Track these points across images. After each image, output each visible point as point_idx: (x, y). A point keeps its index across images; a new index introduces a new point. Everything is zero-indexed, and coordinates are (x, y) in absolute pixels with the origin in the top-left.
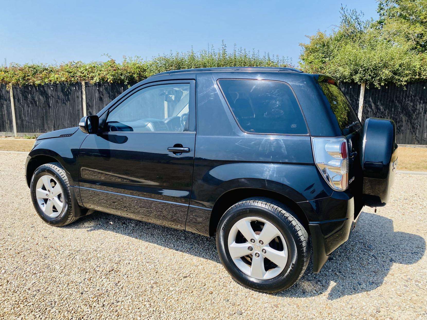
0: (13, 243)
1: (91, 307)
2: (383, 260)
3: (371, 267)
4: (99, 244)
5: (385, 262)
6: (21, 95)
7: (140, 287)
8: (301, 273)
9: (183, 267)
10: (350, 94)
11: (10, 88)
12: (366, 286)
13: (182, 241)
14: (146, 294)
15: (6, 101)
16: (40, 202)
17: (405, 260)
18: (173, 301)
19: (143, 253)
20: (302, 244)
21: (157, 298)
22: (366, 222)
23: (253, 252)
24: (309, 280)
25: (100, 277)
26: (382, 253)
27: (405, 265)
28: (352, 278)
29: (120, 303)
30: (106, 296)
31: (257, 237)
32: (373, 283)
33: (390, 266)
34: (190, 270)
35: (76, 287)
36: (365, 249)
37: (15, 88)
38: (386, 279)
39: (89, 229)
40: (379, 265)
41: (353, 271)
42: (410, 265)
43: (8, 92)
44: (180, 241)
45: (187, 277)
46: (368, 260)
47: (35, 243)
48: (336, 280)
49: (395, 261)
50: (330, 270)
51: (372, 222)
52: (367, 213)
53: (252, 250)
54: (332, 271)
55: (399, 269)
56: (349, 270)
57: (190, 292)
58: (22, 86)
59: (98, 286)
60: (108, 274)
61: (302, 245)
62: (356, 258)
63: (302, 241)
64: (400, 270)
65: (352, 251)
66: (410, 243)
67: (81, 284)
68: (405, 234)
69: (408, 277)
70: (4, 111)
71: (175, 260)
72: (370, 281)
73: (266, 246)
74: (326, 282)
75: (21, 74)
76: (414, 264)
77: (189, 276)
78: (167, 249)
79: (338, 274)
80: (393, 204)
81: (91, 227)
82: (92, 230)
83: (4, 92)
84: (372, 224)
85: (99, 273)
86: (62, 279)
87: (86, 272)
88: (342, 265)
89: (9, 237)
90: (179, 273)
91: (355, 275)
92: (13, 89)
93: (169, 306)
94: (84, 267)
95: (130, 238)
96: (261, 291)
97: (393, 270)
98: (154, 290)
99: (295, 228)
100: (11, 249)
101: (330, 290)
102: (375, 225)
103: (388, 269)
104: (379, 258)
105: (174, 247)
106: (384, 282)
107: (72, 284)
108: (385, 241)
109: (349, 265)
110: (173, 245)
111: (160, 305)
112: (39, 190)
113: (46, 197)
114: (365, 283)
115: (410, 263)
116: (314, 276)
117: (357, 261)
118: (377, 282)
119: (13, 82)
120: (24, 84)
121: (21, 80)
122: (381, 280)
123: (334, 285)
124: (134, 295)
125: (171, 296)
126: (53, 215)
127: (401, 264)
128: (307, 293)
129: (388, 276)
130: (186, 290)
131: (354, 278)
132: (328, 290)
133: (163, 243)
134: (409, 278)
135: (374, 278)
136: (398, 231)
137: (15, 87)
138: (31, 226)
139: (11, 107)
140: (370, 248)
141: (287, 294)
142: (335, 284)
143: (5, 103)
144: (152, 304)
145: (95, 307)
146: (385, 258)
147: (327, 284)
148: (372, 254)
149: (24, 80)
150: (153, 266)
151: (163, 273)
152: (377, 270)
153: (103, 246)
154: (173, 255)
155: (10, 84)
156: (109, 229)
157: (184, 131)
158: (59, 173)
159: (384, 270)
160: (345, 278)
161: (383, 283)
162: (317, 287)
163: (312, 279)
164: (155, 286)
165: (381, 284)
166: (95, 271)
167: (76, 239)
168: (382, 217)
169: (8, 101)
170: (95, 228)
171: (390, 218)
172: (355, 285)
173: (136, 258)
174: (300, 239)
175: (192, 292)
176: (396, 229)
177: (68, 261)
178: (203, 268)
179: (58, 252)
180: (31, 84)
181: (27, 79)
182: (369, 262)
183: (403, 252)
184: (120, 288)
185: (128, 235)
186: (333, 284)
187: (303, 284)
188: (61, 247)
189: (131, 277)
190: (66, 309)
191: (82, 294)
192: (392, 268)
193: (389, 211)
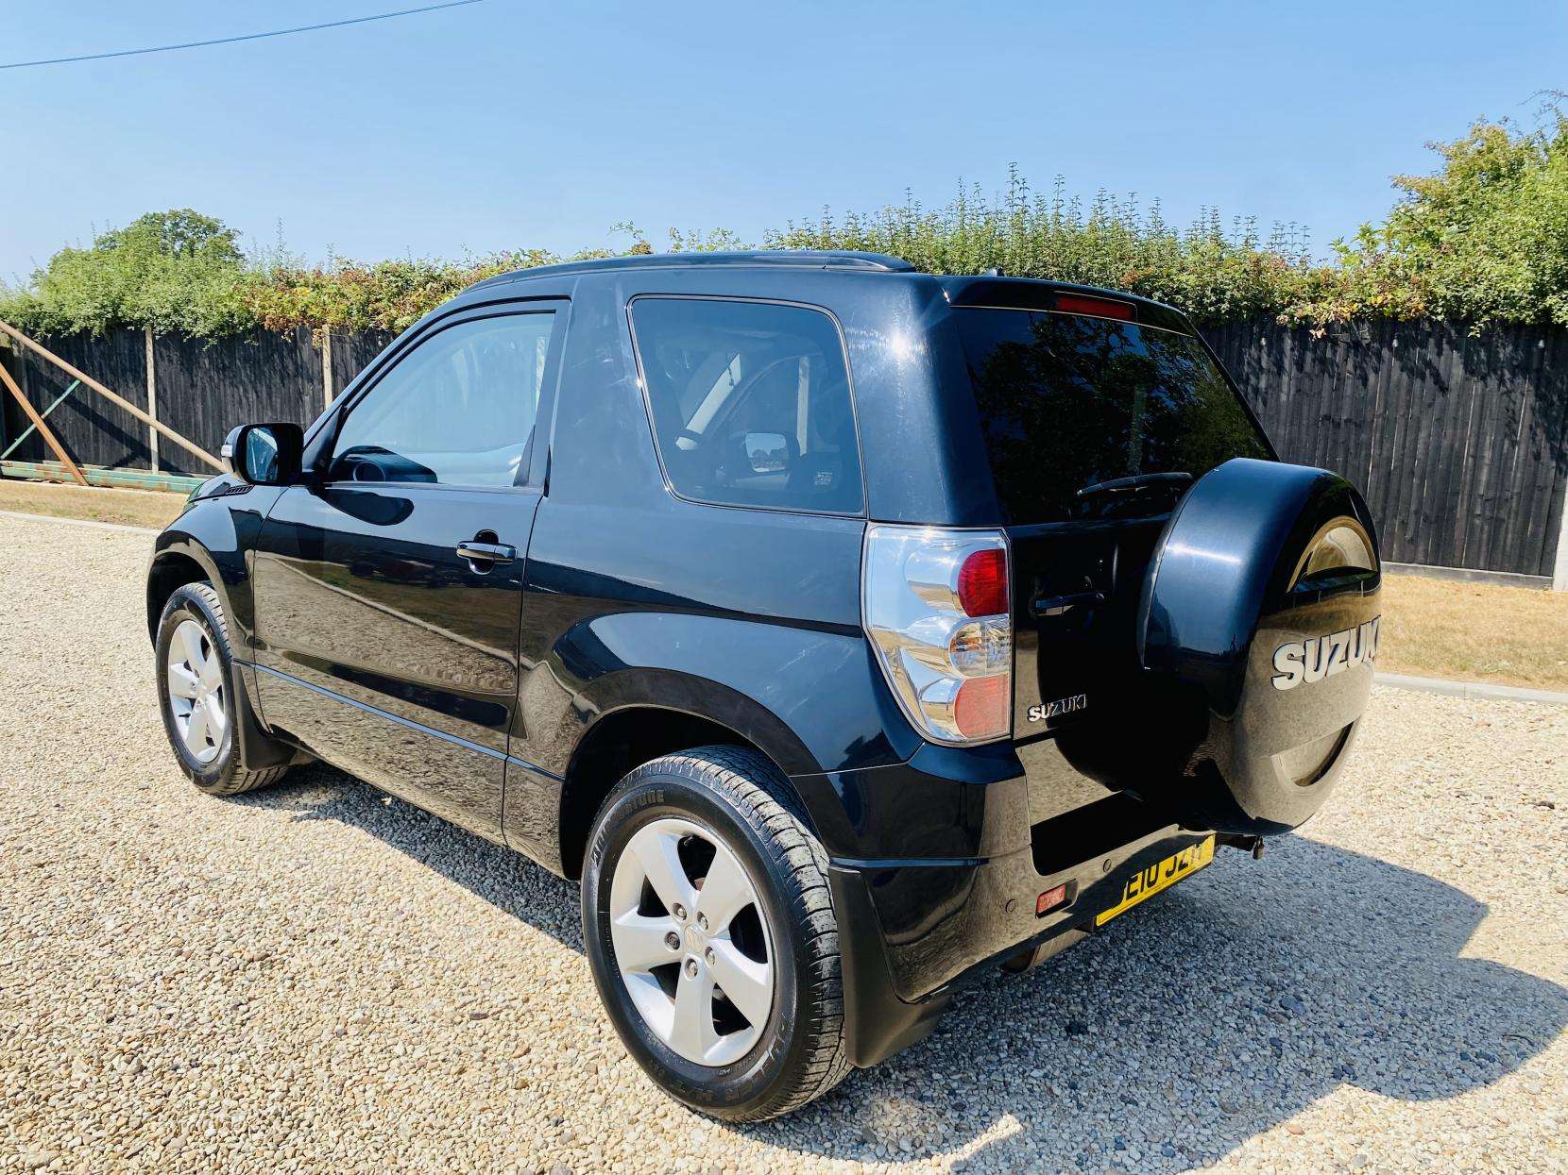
0: (48, 834)
1: (103, 1067)
2: (1304, 1067)
3: (1227, 1084)
4: (291, 866)
5: (1308, 1073)
6: (354, 361)
7: (304, 1027)
8: (813, 1060)
9: (496, 980)
10: (1539, 370)
11: (322, 340)
12: (1138, 1156)
13: (568, 891)
14: (303, 1055)
15: (311, 381)
16: (178, 708)
17: (1408, 1080)
18: (371, 1093)
19: (406, 913)
20: (815, 943)
21: (328, 1074)
22: (1362, 903)
23: (682, 955)
24: (921, 1099)
25: (210, 975)
26: (1326, 1037)
27: (1391, 1100)
28: (1103, 1116)
29: (196, 1071)
30: (177, 1040)
31: (693, 898)
32: (1181, 1150)
33: (1317, 1089)
34: (515, 995)
35: (110, 996)
36: (1260, 1011)
37: (340, 340)
38: (1251, 1143)
39: (299, 814)
40: (1271, 1083)
41: (1133, 1089)
42: (1411, 1104)
43: (318, 354)
44: (562, 889)
45: (485, 1016)
46: (1237, 1057)
47: (111, 840)
48: (1033, 1113)
49: (1355, 1078)
50: (1036, 1073)
51: (1387, 904)
52: (1392, 868)
53: (677, 945)
54: (1045, 1076)
55: (1349, 1110)
56: (1117, 1083)
57: (454, 1070)
58: (359, 332)
59: (177, 1003)
60: (241, 968)
61: (814, 946)
62: (1191, 1041)
63: (819, 931)
64: (1347, 1117)
65: (1200, 1009)
66: (1493, 1013)
67: (133, 991)
68: (1502, 970)
69: (1361, 1151)
70: (304, 416)
71: (490, 953)
72: (1174, 1141)
73: (720, 937)
74: (986, 1115)
75: (355, 294)
76: (1436, 1103)
77: (494, 1014)
78: (497, 910)
79: (1057, 1091)
80: (1550, 844)
81: (313, 808)
82: (309, 816)
83: (306, 353)
84: (1380, 914)
85: (215, 960)
86: (94, 965)
87: (180, 953)
88: (1107, 1058)
89: (54, 811)
90: (472, 998)
91: (1130, 1106)
92: (331, 344)
93: (345, 1106)
94: (186, 937)
95: (405, 858)
96: (699, 1109)
97: (1316, 1112)
98: (340, 1045)
99: (795, 878)
100: (30, 851)
101: (974, 1149)
102: (1391, 920)
103: (1298, 1106)
104: (1293, 1055)
105: (526, 906)
106: (1236, 1152)
107: (109, 986)
108: (1381, 990)
109: (1136, 1065)
110: (523, 901)
111: (316, 1098)
112: (175, 668)
113: (192, 694)
114: (1146, 1145)
115: (1419, 1094)
116: (955, 1085)
117: (1183, 1054)
118: (1199, 1147)
119: (329, 319)
120: (364, 327)
121: (355, 312)
122: (1226, 1144)
123: (1006, 1133)
124: (261, 1053)
125: (379, 1075)
126: (203, 754)
127: (1375, 1096)
128: (872, 1146)
129: (1272, 1133)
130: (444, 1061)
131: (1112, 1116)
132: (967, 1146)
133: (497, 887)
134: (1364, 1157)
135: (1202, 1131)
136: (1481, 956)
137: (338, 337)
138: (144, 783)
139: (324, 401)
140: (1286, 1011)
141: (792, 1138)
142: (1018, 1127)
143: (309, 387)
144: (295, 1090)
145: (112, 1069)
146: (1320, 1059)
147: (983, 1123)
148: (1273, 1033)
149: (365, 313)
150: (401, 962)
151: (420, 992)
152: (1243, 1100)
153: (298, 875)
154: (496, 934)
155: (326, 328)
156: (362, 821)
157: (515, 485)
158: (215, 615)
159: (1270, 1106)
160: (1075, 1112)
161: (1226, 1159)
162: (931, 1130)
163: (935, 1094)
164: (352, 1031)
165: (1207, 1163)
166: (208, 952)
167: (238, 842)
168: (1453, 890)
169: (316, 382)
170: (322, 813)
171: (1481, 900)
172: (1095, 1146)
173: (369, 927)
174: (809, 924)
175: (462, 1071)
176: (1478, 947)
177: (155, 908)
178: (567, 994)
179: (151, 876)
180: (384, 327)
181: (375, 310)
182: (1235, 1062)
183: (1424, 1045)
184: (238, 1020)
185: (404, 845)
186: (1007, 1126)
187: (887, 1107)
188: (173, 862)
189: (303, 987)
190: (25, 1060)
191: (110, 1021)
192: (1319, 1102)
193: (1505, 872)
